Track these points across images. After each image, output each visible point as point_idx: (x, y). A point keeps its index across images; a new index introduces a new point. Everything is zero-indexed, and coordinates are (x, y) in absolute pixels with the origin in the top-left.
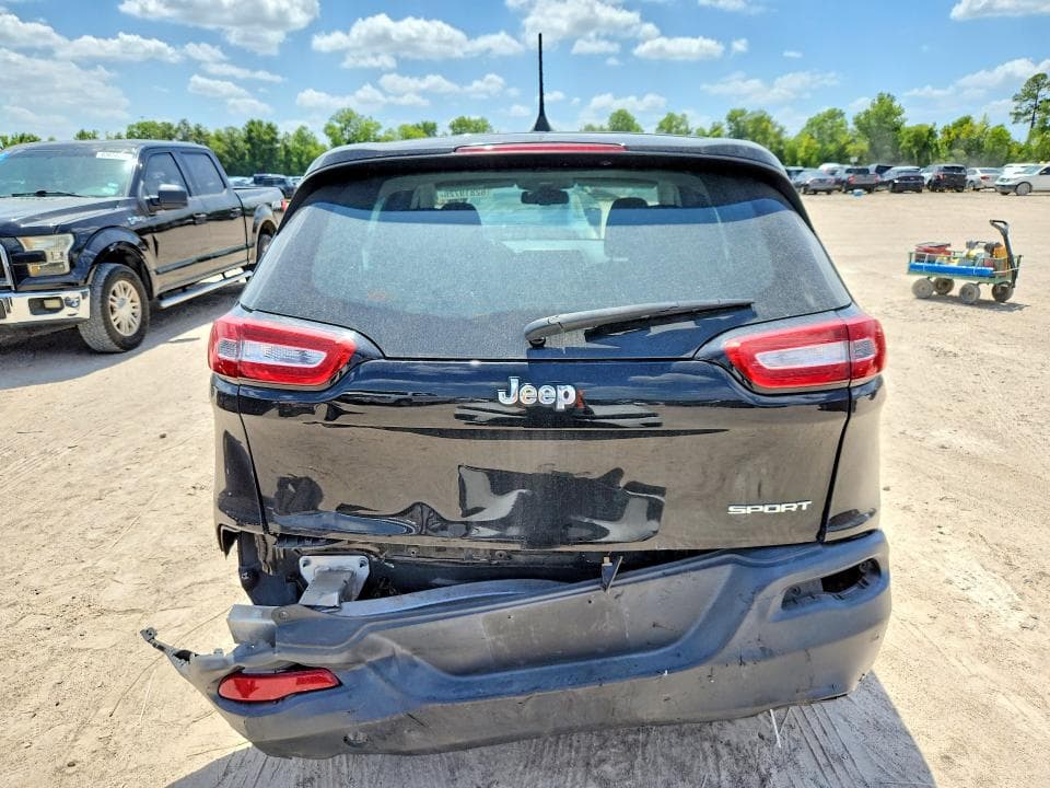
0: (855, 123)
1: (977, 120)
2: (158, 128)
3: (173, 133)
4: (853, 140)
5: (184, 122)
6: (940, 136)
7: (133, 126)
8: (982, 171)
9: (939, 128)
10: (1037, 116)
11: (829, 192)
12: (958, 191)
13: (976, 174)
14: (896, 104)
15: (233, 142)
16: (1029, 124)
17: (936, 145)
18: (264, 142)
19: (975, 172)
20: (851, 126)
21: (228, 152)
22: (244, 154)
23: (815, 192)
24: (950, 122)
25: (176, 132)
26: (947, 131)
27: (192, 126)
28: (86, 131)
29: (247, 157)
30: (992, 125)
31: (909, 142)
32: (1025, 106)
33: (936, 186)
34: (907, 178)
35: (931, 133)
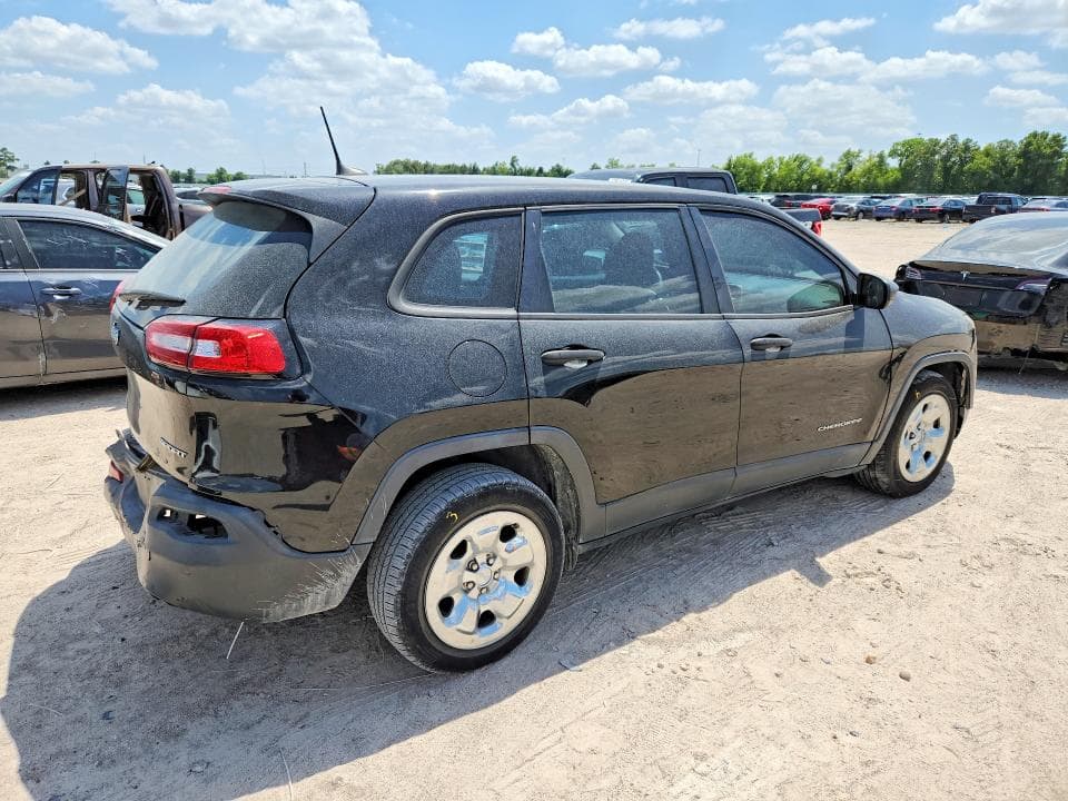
2: (923, 145)
3: (937, 148)
5: (953, 138)
7: (897, 144)
15: (1003, 157)
18: (1043, 156)
21: (994, 169)
22: (1014, 170)
25: (941, 148)
27: (961, 140)
28: (852, 150)
29: (1016, 174)
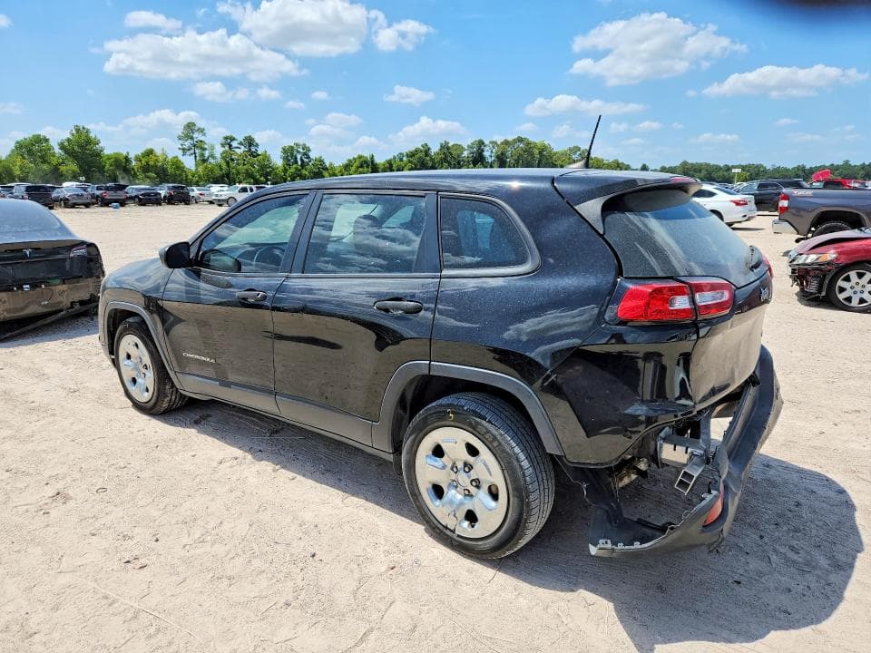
0: (60, 148)
1: (158, 152)
4: (63, 163)
6: (134, 163)
8: (199, 190)
9: (132, 156)
10: (197, 151)
11: (87, 205)
12: (187, 204)
13: (195, 192)
14: (92, 135)
16: (193, 157)
17: (133, 169)
19: (193, 190)
20: (57, 150)
23: (73, 206)
24: (140, 152)
26: (138, 159)
30: (170, 157)
31: (111, 165)
32: (188, 144)
33: (170, 200)
34: (149, 195)
35: (127, 159)
